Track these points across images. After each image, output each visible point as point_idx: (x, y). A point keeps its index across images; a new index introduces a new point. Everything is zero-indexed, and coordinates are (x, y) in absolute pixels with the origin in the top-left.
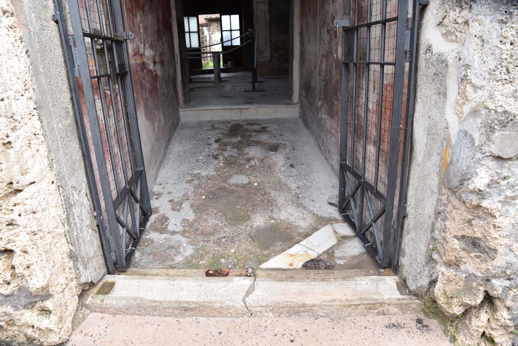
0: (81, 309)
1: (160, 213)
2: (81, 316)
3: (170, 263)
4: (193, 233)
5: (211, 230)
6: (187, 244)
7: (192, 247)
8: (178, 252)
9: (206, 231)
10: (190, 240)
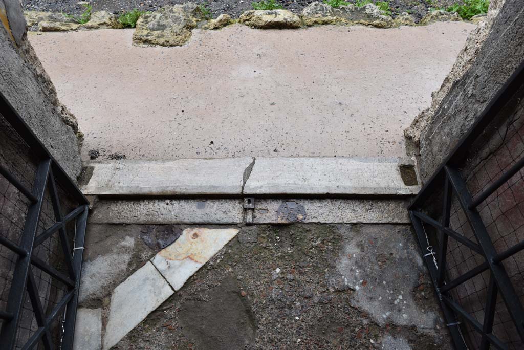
4: (357, 329)
5: (327, 343)
6: (354, 290)
7: (343, 281)
8: (360, 267)
9: (335, 338)
10: (353, 303)
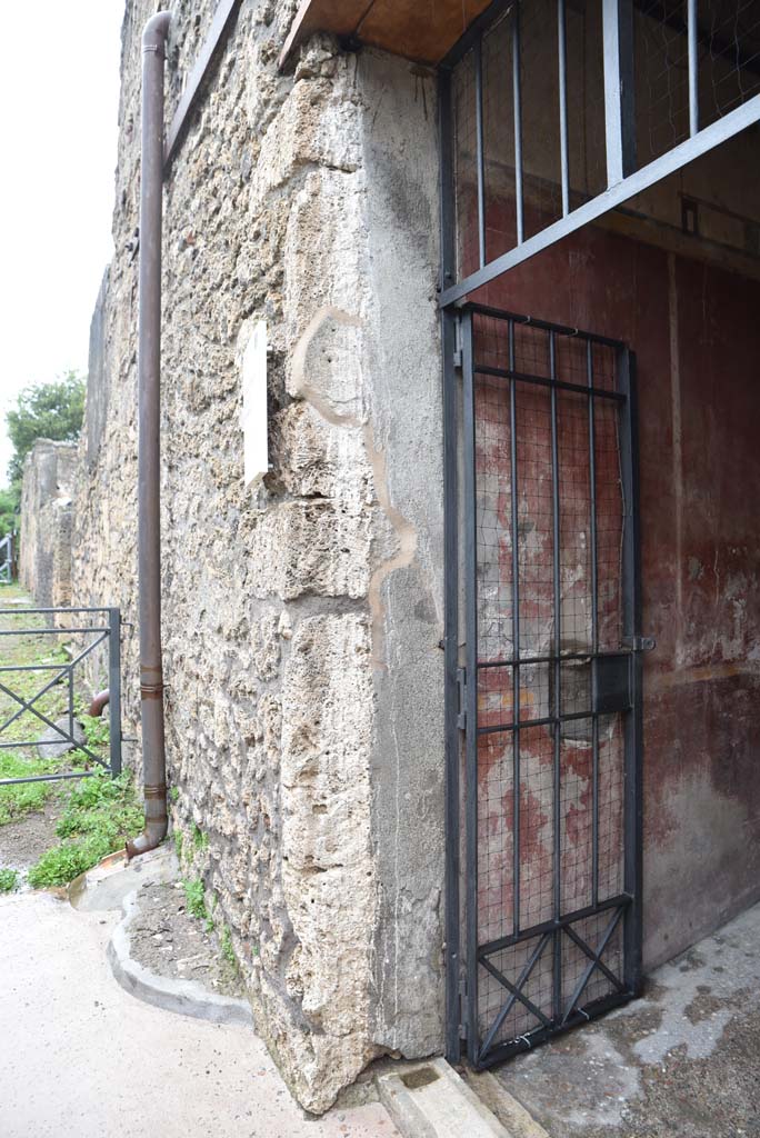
0: (368, 1085)
1: (658, 1004)
2: (362, 1095)
3: (554, 1112)
4: (666, 1086)
5: (709, 1108)
6: (627, 1100)
7: (627, 1114)
8: (594, 1104)
9: (697, 1104)
10: (642, 1096)
